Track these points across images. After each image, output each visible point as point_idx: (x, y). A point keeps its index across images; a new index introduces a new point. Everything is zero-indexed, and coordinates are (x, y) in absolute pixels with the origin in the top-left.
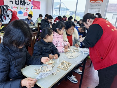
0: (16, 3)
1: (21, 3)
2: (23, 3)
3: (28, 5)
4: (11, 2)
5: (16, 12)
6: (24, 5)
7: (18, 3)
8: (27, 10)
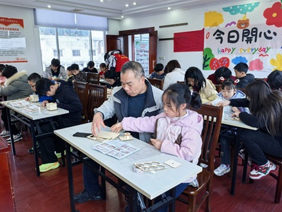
0: (231, 39)
1: (243, 36)
2: (250, 36)
3: (271, 38)
4: (220, 40)
5: (228, 60)
6: (253, 41)
7: (235, 39)
8: (263, 53)
